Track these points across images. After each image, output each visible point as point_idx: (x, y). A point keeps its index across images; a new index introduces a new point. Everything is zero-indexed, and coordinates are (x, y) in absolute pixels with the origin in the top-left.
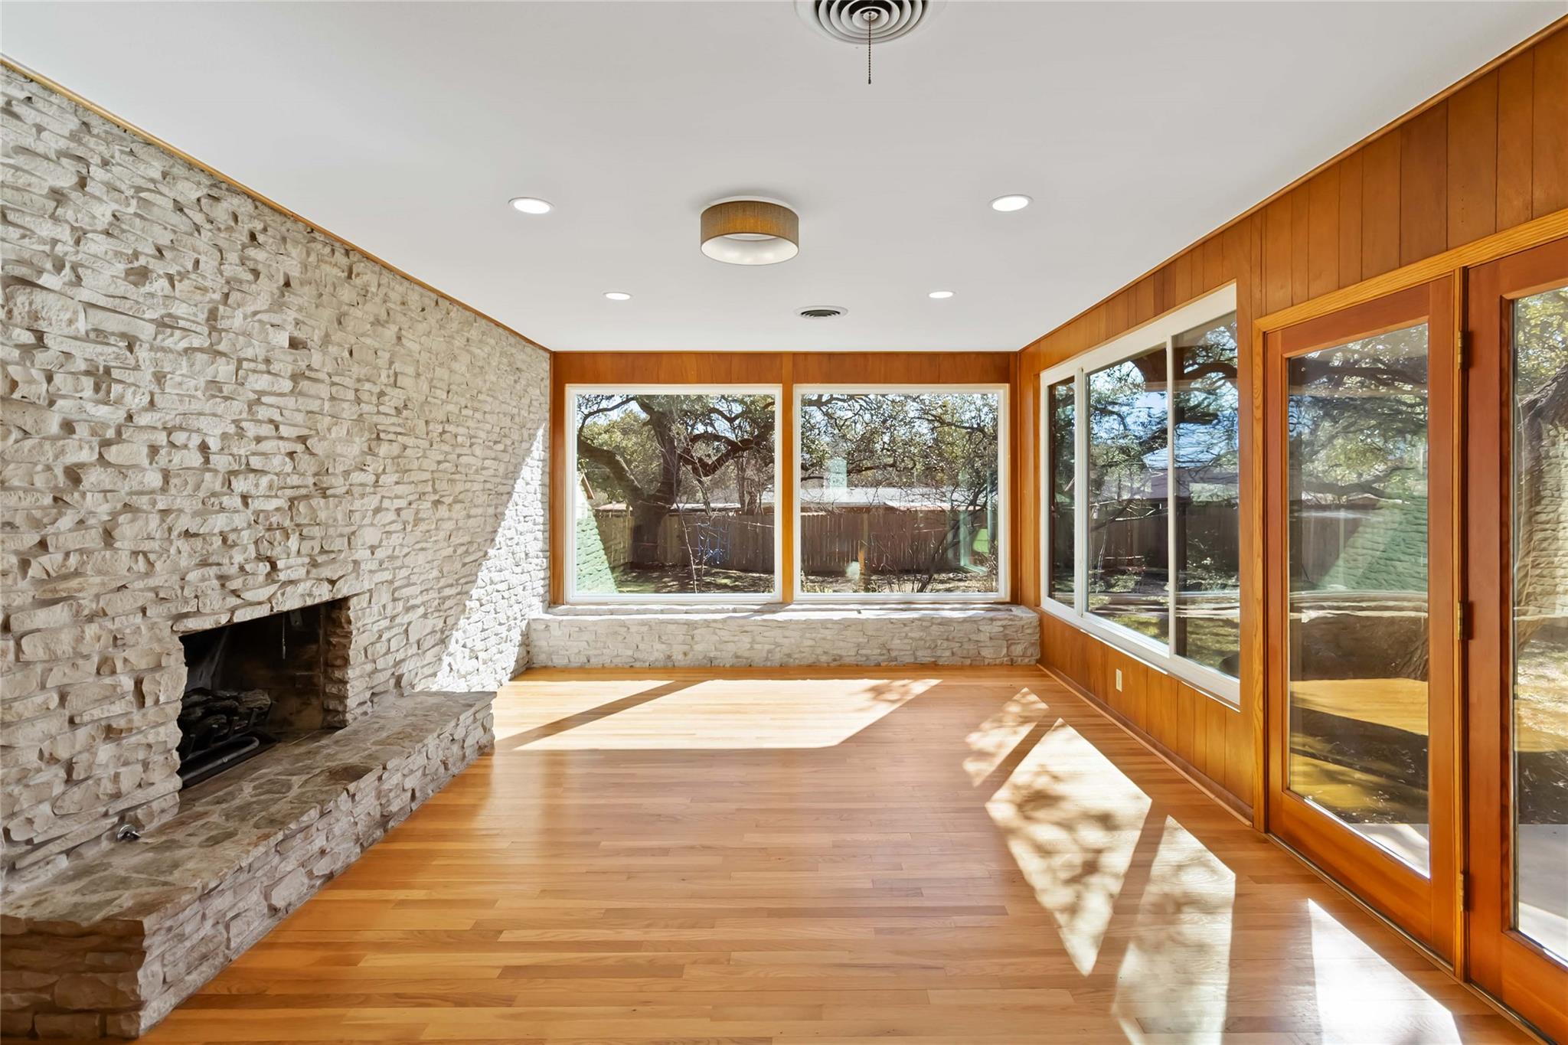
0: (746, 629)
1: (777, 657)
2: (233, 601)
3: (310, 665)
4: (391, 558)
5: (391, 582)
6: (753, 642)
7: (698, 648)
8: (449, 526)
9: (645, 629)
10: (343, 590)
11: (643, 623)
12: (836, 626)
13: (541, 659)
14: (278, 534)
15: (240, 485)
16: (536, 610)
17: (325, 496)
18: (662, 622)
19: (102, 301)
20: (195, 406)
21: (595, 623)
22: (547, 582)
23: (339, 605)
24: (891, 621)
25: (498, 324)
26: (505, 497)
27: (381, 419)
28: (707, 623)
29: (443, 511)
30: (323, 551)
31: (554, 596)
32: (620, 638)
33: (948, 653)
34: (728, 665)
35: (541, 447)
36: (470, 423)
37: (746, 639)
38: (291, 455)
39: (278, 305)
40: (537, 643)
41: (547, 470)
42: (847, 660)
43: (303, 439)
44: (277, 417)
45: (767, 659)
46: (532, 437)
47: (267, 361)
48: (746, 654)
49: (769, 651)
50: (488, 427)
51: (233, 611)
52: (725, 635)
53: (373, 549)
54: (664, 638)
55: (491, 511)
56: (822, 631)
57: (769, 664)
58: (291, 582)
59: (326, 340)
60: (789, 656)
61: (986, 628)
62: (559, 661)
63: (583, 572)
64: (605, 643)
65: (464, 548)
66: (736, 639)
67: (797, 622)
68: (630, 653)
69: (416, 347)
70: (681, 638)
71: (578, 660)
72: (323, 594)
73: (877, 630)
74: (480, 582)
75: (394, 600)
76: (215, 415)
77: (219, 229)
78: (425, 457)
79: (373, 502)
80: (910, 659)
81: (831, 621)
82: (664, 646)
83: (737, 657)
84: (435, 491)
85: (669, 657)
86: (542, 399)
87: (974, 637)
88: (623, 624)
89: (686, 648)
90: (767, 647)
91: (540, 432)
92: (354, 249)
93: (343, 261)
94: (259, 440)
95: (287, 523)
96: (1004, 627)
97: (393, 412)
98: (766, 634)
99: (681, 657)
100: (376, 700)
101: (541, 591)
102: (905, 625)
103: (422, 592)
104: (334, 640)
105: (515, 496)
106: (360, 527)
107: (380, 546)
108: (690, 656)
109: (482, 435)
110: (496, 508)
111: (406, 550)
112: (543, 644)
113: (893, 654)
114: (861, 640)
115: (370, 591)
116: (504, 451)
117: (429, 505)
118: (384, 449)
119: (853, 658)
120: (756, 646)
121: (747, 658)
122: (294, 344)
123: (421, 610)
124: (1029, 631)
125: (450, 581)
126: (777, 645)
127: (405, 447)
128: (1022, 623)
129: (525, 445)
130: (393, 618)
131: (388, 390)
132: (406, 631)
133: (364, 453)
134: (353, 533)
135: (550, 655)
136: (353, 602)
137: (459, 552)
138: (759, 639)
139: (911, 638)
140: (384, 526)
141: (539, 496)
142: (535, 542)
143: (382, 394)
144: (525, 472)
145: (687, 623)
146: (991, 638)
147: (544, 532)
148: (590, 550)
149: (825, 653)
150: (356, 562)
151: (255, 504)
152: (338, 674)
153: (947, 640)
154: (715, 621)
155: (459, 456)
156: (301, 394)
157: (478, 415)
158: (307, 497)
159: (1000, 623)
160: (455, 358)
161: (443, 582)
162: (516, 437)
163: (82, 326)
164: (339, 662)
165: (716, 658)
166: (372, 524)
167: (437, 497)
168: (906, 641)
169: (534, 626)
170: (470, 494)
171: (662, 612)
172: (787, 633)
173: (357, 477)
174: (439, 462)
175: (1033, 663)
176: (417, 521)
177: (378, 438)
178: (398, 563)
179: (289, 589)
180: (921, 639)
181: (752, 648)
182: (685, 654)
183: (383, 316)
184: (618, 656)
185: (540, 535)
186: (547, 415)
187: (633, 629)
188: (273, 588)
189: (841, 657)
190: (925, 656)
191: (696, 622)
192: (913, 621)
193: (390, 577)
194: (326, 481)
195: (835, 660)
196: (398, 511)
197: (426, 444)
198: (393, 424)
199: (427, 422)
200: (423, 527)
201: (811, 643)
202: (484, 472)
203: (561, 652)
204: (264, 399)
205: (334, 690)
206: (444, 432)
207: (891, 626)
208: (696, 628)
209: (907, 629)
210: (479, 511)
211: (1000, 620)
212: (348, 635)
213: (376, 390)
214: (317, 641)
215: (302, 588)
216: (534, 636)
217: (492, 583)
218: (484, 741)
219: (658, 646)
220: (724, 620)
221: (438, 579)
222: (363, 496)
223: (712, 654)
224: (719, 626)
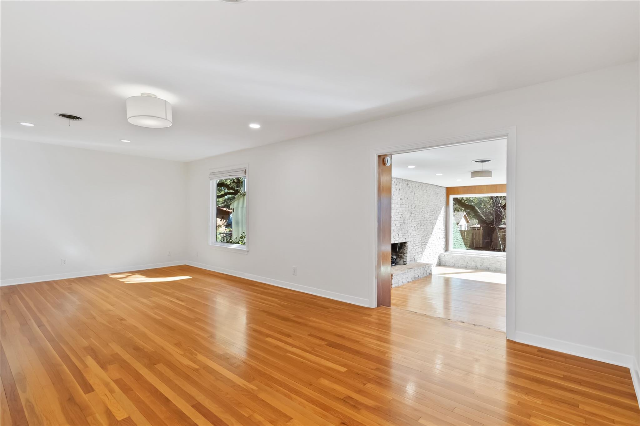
0: (499, 260)
2: (394, 240)
3: (401, 253)
4: (414, 235)
5: (413, 240)
7: (485, 264)
8: (423, 230)
9: (470, 258)
10: (406, 240)
11: (469, 257)
13: (443, 263)
14: (399, 230)
16: (442, 251)
17: (404, 224)
18: (475, 257)
21: (456, 256)
22: (445, 245)
23: (405, 243)
25: (433, 185)
26: (435, 224)
27: (412, 210)
28: (487, 258)
29: (422, 227)
30: (404, 233)
31: (447, 249)
32: (463, 260)
34: (494, 270)
35: (443, 211)
36: (427, 208)
37: (499, 263)
38: (400, 217)
39: (399, 193)
41: (445, 217)
43: (402, 215)
44: (399, 212)
46: (441, 209)
47: (398, 203)
48: (499, 268)
50: (431, 208)
51: (394, 241)
52: (493, 261)
53: (411, 233)
54: (475, 261)
55: (431, 227)
58: (401, 238)
59: (404, 197)
62: (447, 264)
63: (456, 244)
64: (459, 261)
65: (426, 235)
66: (496, 263)
68: (466, 264)
69: (417, 195)
70: (480, 262)
71: (452, 264)
72: (404, 241)
74: (429, 243)
75: (414, 243)
78: (419, 216)
79: (411, 225)
82: (475, 263)
83: (496, 268)
84: (421, 223)
85: (476, 266)
86: (443, 200)
88: (464, 257)
89: (481, 264)
91: (443, 208)
92: (408, 180)
93: (407, 183)
94: (397, 215)
95: (400, 228)
97: (414, 208)
99: (480, 266)
101: (443, 247)
103: (418, 243)
104: (405, 249)
105: (437, 223)
106: (409, 229)
108: (482, 266)
109: (430, 210)
111: (416, 234)
112: (443, 259)
115: (410, 241)
116: (434, 213)
117: (419, 226)
118: (412, 215)
121: (499, 269)
122: (401, 199)
123: (418, 246)
125: (423, 241)
127: (416, 215)
129: (439, 211)
130: (414, 247)
131: (413, 204)
132: (416, 250)
133: (409, 216)
134: (408, 230)
135: (445, 262)
136: (408, 243)
137: (425, 236)
141: (443, 223)
142: (442, 235)
143: (412, 205)
144: (439, 218)
145: (482, 258)
147: (444, 232)
148: (458, 238)
150: (408, 236)
151: (397, 225)
152: (405, 255)
155: (425, 215)
156: (402, 207)
157: (429, 206)
158: (402, 224)
160: (424, 195)
161: (422, 241)
162: (437, 210)
164: (406, 253)
165: (490, 268)
166: (411, 229)
167: (421, 224)
169: (441, 255)
170: (427, 223)
171: (476, 255)
173: (409, 221)
174: (421, 217)
176: (418, 229)
177: (411, 213)
178: (414, 237)
181: (501, 266)
182: (481, 266)
183: (412, 190)
184: (462, 264)
185: (443, 233)
186: (445, 203)
187: (467, 258)
188: (398, 239)
191: (484, 258)
193: (413, 239)
194: (405, 221)
196: (414, 227)
197: (419, 214)
198: (414, 210)
199: (419, 209)
200: (419, 230)
202: (430, 218)
204: (398, 209)
205: (405, 258)
206: (422, 211)
208: (484, 259)
210: (429, 227)
212: (407, 248)
213: (411, 204)
214: (402, 249)
216: (441, 257)
217: (432, 243)
218: (430, 273)
219: (473, 263)
220: (492, 258)
221: (421, 241)
222: (409, 224)
223: (488, 267)
224: (491, 259)
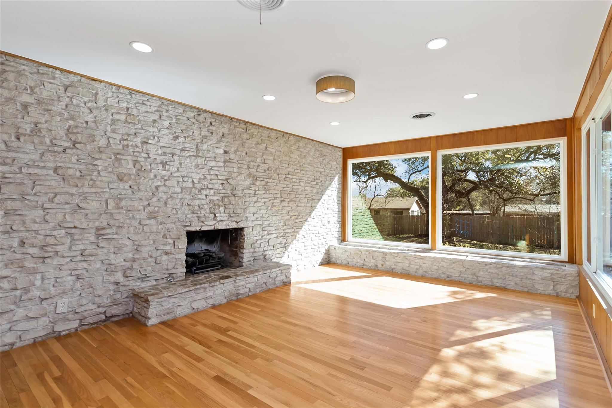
0: (407, 257)
1: (421, 272)
2: (202, 224)
3: (236, 247)
4: (262, 217)
5: (262, 225)
6: (410, 264)
7: (388, 263)
8: (288, 209)
9: (367, 253)
10: (241, 225)
11: (367, 251)
12: (448, 261)
13: (333, 260)
14: (217, 207)
15: (204, 192)
16: (335, 242)
17: (235, 197)
18: (374, 251)
19: (166, 145)
20: (191, 171)
21: (350, 249)
22: (340, 233)
23: (242, 229)
24: (478, 262)
25: (313, 140)
26: (316, 201)
27: (257, 173)
28: (391, 254)
29: (284, 204)
30: (234, 213)
31: (343, 238)
32: (359, 256)
33: (512, 283)
34: (399, 272)
35: (337, 183)
36: (298, 174)
37: (407, 262)
38: (222, 184)
39: (219, 142)
40: (332, 254)
41: (341, 191)
42: (454, 278)
43: (227, 180)
44: (218, 173)
45: (416, 272)
46: (332, 180)
47: (215, 158)
48: (407, 269)
49: (417, 269)
50: (308, 176)
51: (202, 226)
52: (398, 259)
53: (254, 214)
54: (374, 257)
55: (309, 205)
56: (442, 263)
57: (417, 274)
58: (222, 221)
59: (236, 151)
60: (426, 272)
61: (539, 273)
62: (339, 262)
63: (362, 231)
64: (354, 257)
65: (296, 217)
66: (403, 261)
67: (430, 257)
68: (362, 262)
69: (274, 151)
70: (380, 258)
71: (345, 262)
72: (234, 226)
73: (471, 266)
74: (303, 229)
75: (263, 231)
76: (197, 173)
77: (200, 123)
78: (277, 185)
79: (255, 199)
80: (489, 283)
81: (446, 259)
82: (374, 261)
83: (404, 269)
84: (281, 197)
85: (377, 266)
86: (337, 166)
87: (530, 277)
88: (360, 250)
89: (383, 263)
90: (416, 267)
91: (337, 178)
92: (247, 122)
93: (244, 126)
94: (211, 180)
95: (221, 203)
96: (552, 274)
97: (263, 171)
98: (415, 261)
99: (380, 266)
100: (255, 261)
101: (337, 236)
102: (486, 265)
103: (275, 230)
104: (241, 240)
105: (322, 201)
106: (248, 206)
107: (257, 213)
108: (384, 266)
109: (306, 179)
110: (312, 204)
111: (267, 215)
113: (480, 279)
114: (462, 269)
115: (253, 227)
116: (317, 184)
117: (279, 201)
118: (258, 183)
119: (458, 278)
120: (411, 266)
122: (226, 152)
123: (275, 236)
124: (570, 278)
125: (289, 227)
126: (421, 266)
127: (268, 182)
128: (565, 273)
129: (327, 182)
130: (262, 236)
131: (261, 164)
132: (268, 241)
133: (251, 184)
134: (246, 208)
136: (245, 229)
137: (292, 218)
138: (412, 263)
139: (490, 272)
140: (258, 207)
141: (336, 201)
142: (334, 218)
143: (259, 166)
144: (328, 192)
145: (383, 253)
146: (542, 279)
147: (338, 214)
149: (444, 273)
150: (247, 217)
151: (209, 198)
152: (242, 251)
153: (512, 276)
154: (394, 253)
155: (293, 185)
156: (227, 166)
157: (303, 172)
158: (228, 196)
159: (548, 271)
160: (292, 153)
161: (285, 227)
162: (323, 179)
163: (160, 152)
164: (242, 247)
165: (395, 269)
166: (254, 206)
167: (282, 199)
168: (486, 273)
169: (331, 248)
170: (298, 199)
171: (379, 248)
172: (425, 262)
173: (247, 191)
174: (284, 188)
175: (574, 297)
176: (273, 206)
177: (256, 180)
178: (264, 219)
179: (221, 223)
180: (496, 273)
181: (409, 266)
182: (382, 265)
183: (260, 141)
184: (358, 262)
185: (336, 215)
186: (341, 172)
187: (363, 253)
188: (215, 222)
189: (451, 276)
190: (498, 282)
191: (387, 253)
192: (491, 263)
193: (261, 223)
194: (235, 192)
195: (448, 277)
196: (265, 202)
197: (278, 182)
198: (263, 175)
199: (278, 174)
200: (274, 208)
201: (437, 268)
202: (305, 191)
203: (339, 259)
204: (213, 168)
205: (241, 256)
206: (286, 177)
207: (479, 265)
208: (386, 255)
209: (487, 267)
210: (303, 205)
211: (549, 269)
212: (244, 239)
213: (257, 164)
214: (238, 240)
215: (225, 223)
216: (331, 251)
217: (309, 230)
218: (285, 280)
219: (372, 261)
220: (398, 253)
221: (283, 226)
222: (249, 197)
223: (393, 267)
224: (396, 255)
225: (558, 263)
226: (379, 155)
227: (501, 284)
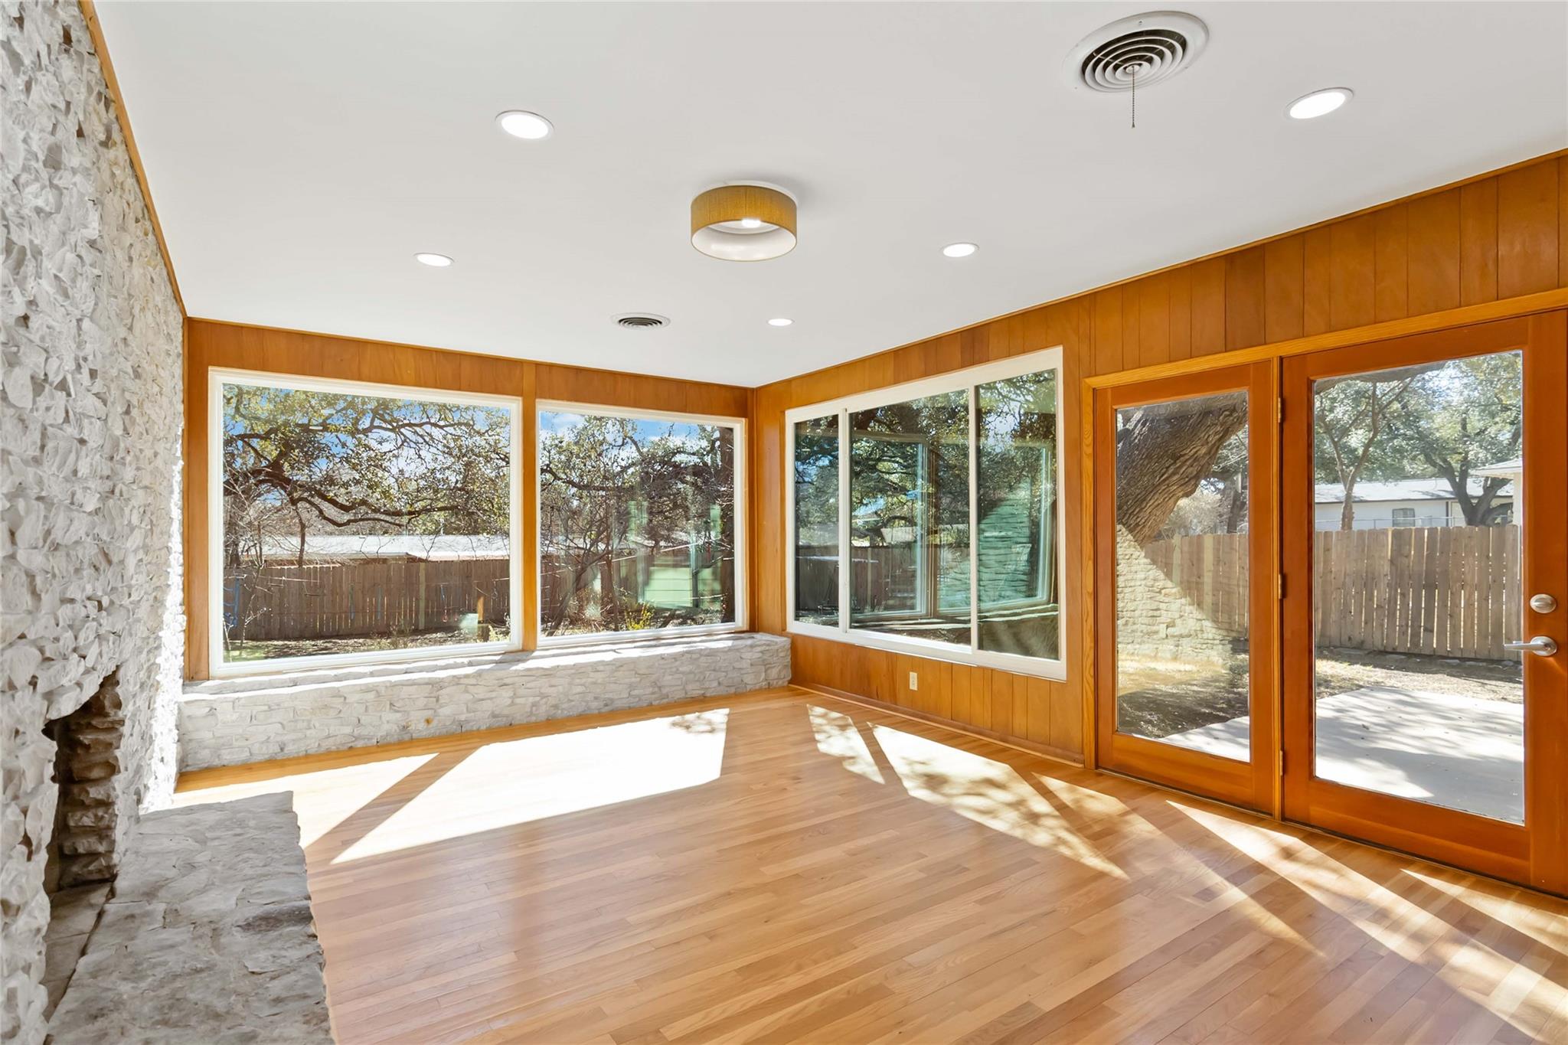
0: (506, 681)
1: (542, 712)
6: (515, 696)
7: (446, 711)
9: (371, 696)
11: (367, 689)
12: (607, 668)
13: (201, 758)
16: (181, 690)
18: (394, 685)
21: (293, 697)
24: (662, 657)
28: (456, 680)
32: (333, 713)
33: (715, 684)
34: (483, 727)
37: (506, 694)
40: (194, 736)
42: (618, 704)
45: (531, 714)
48: (506, 712)
49: (534, 705)
52: (480, 691)
54: (396, 705)
56: (592, 675)
57: (533, 719)
60: (556, 707)
61: (748, 655)
62: (228, 757)
64: (309, 721)
66: (494, 694)
67: (566, 668)
68: (348, 730)
70: (421, 702)
71: (262, 753)
73: (650, 667)
80: (679, 695)
81: (602, 663)
82: (398, 715)
83: (493, 717)
87: (737, 665)
88: (337, 694)
89: (428, 714)
90: (531, 700)
96: (762, 652)
98: (528, 685)
99: (422, 726)
102: (676, 659)
108: (434, 723)
112: (204, 735)
113: (665, 691)
114: (633, 680)
119: (624, 701)
120: (518, 701)
121: (507, 716)
124: (782, 654)
126: (543, 696)
128: (776, 647)
135: (216, 750)
136: (122, 673)
138: (521, 691)
139: (683, 673)
145: (431, 683)
146: (752, 665)
149: (596, 698)
152: (95, 793)
153: (714, 670)
154: (467, 676)
159: (759, 649)
164: (96, 773)
165: (467, 721)
168: (677, 676)
169: (188, 712)
172: (554, 681)
175: (786, 684)
179: (104, 647)
180: (691, 672)
181: (513, 704)
182: (428, 721)
184: (328, 737)
187: (351, 699)
188: (96, 645)
189: (612, 700)
190: (695, 690)
191: (442, 680)
192: (683, 654)
195: (606, 705)
201: (580, 689)
203: (236, 744)
205: (88, 821)
207: (662, 662)
208: (441, 688)
209: (678, 663)
211: (759, 646)
212: (116, 726)
216: (188, 726)
219: (387, 716)
220: (479, 674)
223: (463, 718)
224: (473, 681)
225: (743, 635)
226: (359, 377)
227: (698, 692)
